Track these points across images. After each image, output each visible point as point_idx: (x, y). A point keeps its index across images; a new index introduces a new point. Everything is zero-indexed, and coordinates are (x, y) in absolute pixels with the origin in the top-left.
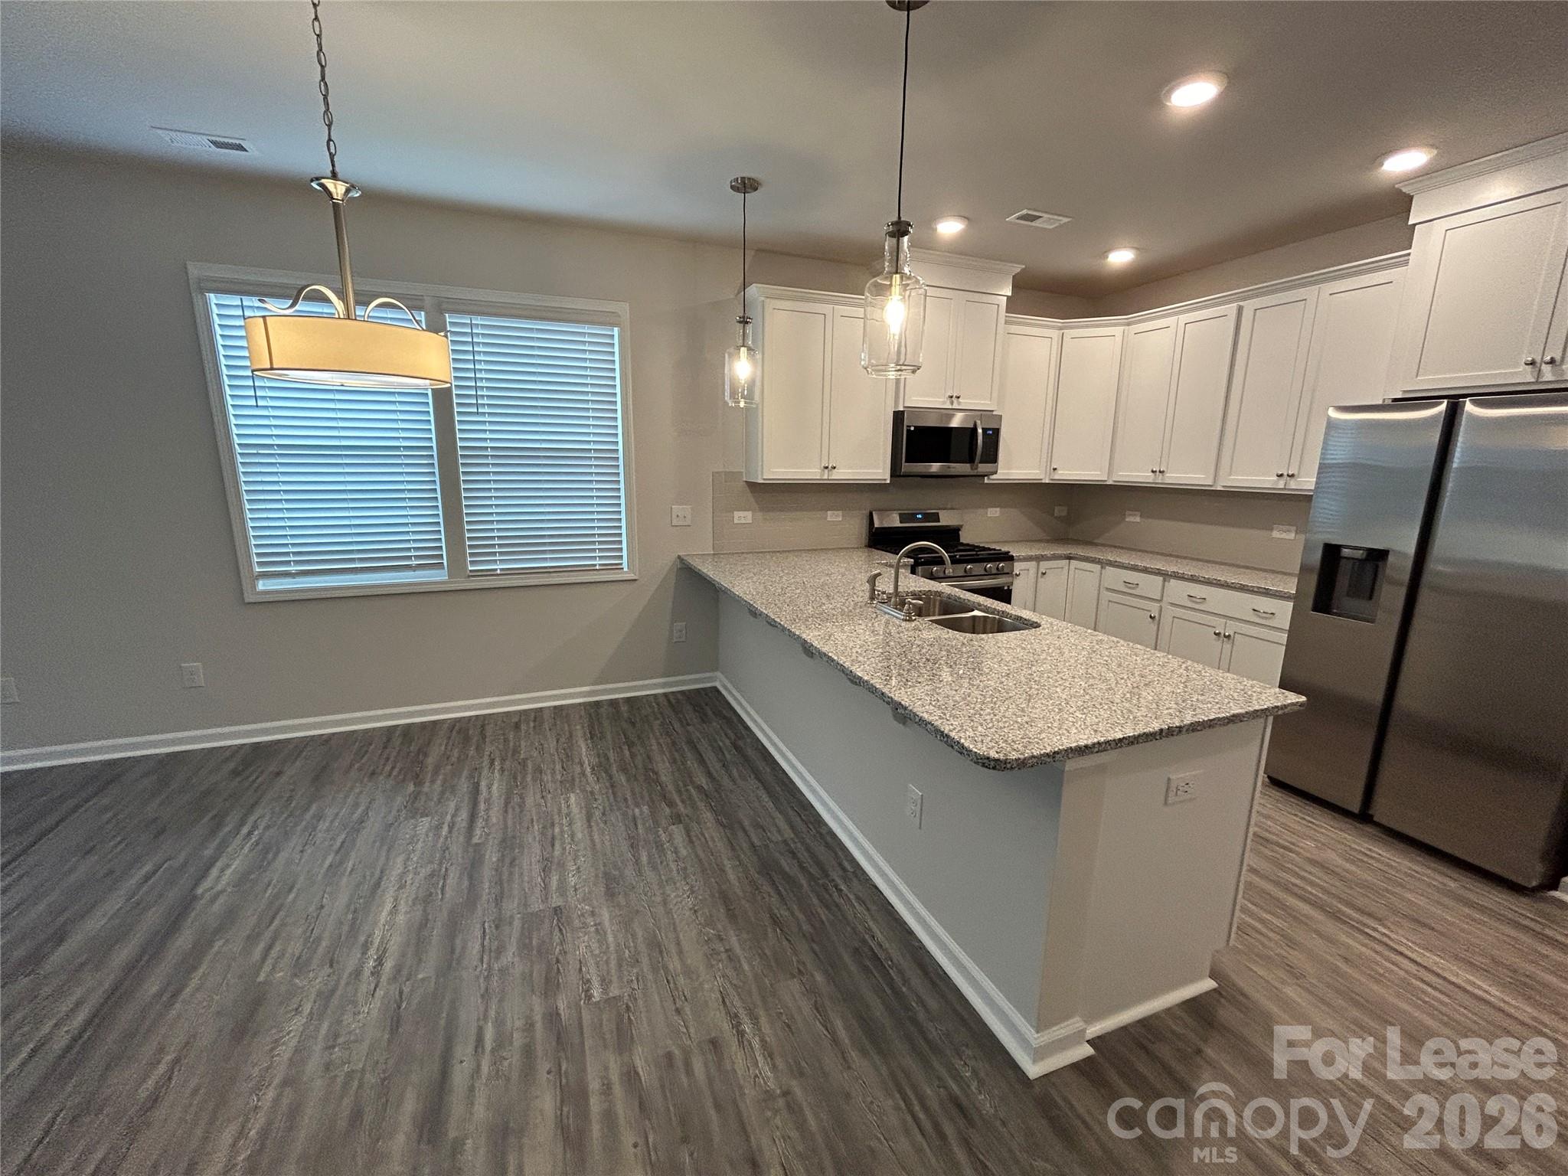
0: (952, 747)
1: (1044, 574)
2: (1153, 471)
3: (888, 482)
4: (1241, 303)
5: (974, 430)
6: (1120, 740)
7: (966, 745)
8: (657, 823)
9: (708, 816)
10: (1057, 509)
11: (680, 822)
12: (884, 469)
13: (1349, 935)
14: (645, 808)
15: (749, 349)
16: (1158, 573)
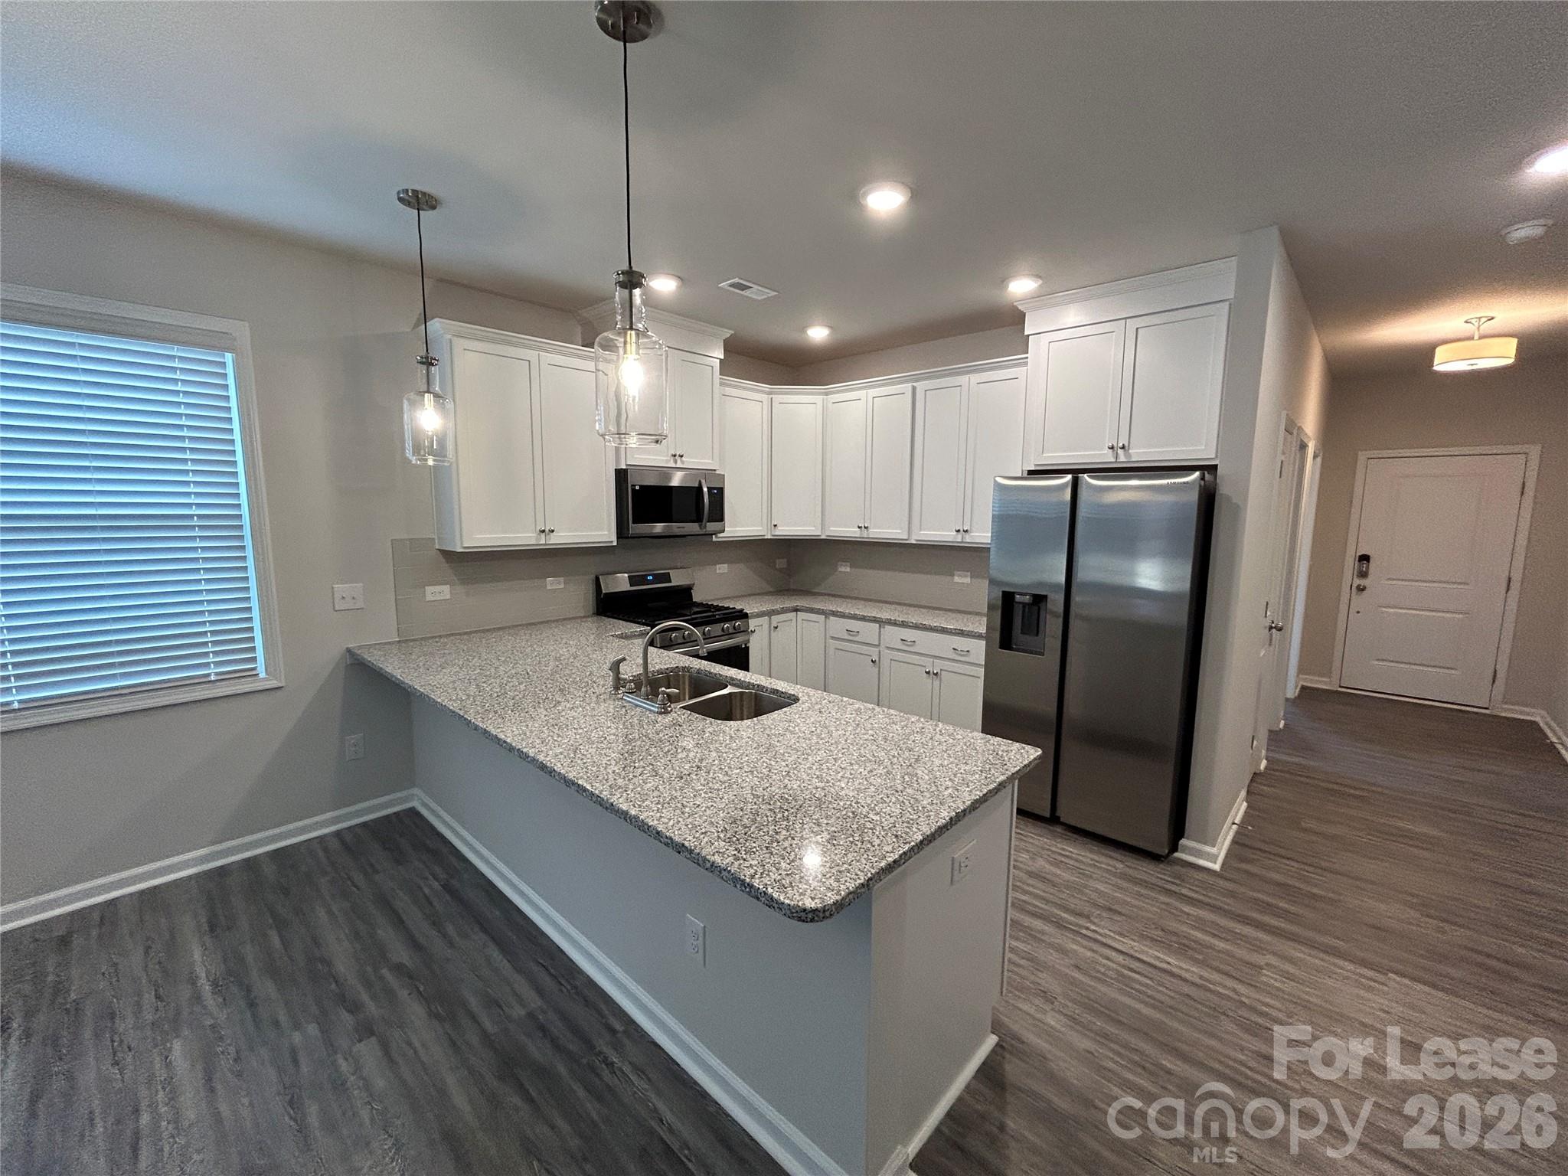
0: (758, 899)
1: (776, 628)
2: (859, 527)
3: (615, 544)
4: (914, 384)
5: (700, 488)
6: (921, 842)
7: (775, 895)
8: (331, 1046)
9: (416, 1011)
10: (777, 561)
11: (372, 1033)
12: (609, 531)
13: (1074, 941)
14: (312, 1029)
15: (436, 396)
16: (875, 620)
